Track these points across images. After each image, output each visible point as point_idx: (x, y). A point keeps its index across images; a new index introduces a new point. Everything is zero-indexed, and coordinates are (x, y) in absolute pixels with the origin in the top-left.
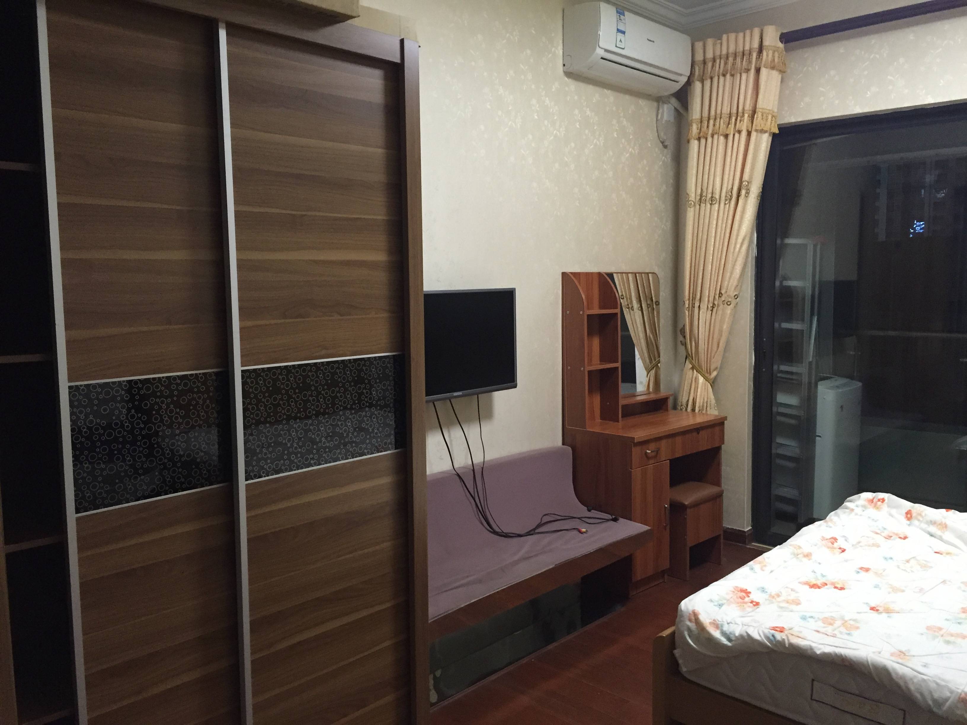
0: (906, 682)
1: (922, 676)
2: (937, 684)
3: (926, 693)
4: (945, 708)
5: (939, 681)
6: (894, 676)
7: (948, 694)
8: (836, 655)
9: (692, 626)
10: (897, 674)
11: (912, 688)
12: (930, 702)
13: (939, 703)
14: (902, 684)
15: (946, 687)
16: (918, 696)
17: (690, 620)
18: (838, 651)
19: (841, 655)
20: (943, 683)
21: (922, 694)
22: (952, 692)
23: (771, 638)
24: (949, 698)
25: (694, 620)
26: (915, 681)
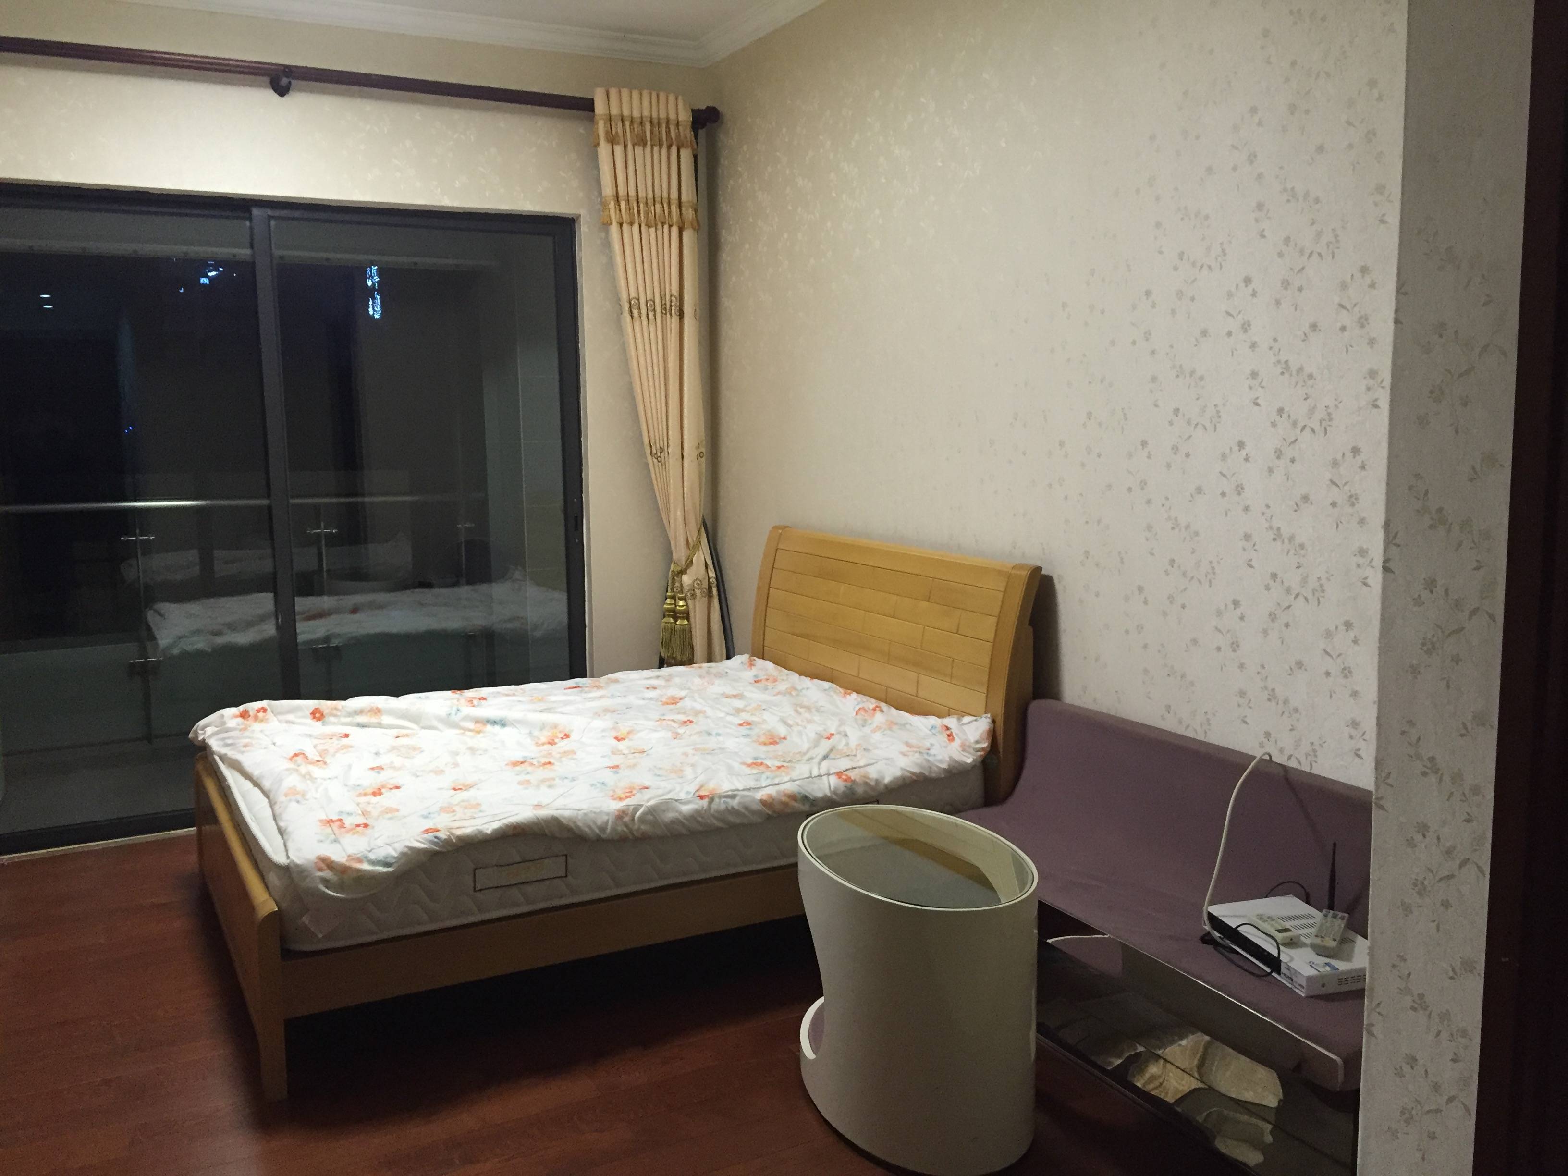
0: (575, 822)
1: (582, 811)
2: (595, 813)
3: (591, 824)
4: (608, 830)
5: (595, 810)
6: (564, 821)
7: (606, 818)
8: (507, 826)
9: (327, 874)
10: (565, 818)
11: (580, 824)
12: (597, 831)
13: (603, 829)
14: (572, 825)
15: (601, 812)
16: (587, 829)
17: (320, 870)
18: (506, 821)
19: (513, 823)
20: (598, 811)
21: (589, 827)
22: (608, 814)
23: (436, 840)
24: (608, 820)
25: (326, 868)
26: (580, 817)
